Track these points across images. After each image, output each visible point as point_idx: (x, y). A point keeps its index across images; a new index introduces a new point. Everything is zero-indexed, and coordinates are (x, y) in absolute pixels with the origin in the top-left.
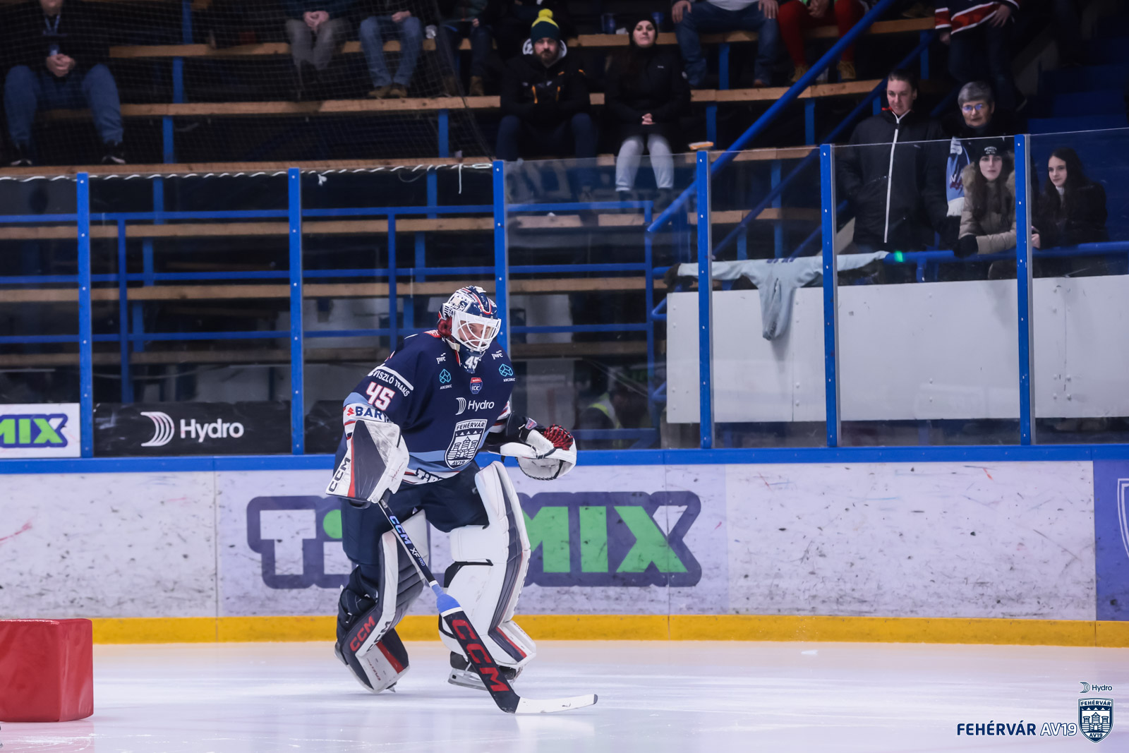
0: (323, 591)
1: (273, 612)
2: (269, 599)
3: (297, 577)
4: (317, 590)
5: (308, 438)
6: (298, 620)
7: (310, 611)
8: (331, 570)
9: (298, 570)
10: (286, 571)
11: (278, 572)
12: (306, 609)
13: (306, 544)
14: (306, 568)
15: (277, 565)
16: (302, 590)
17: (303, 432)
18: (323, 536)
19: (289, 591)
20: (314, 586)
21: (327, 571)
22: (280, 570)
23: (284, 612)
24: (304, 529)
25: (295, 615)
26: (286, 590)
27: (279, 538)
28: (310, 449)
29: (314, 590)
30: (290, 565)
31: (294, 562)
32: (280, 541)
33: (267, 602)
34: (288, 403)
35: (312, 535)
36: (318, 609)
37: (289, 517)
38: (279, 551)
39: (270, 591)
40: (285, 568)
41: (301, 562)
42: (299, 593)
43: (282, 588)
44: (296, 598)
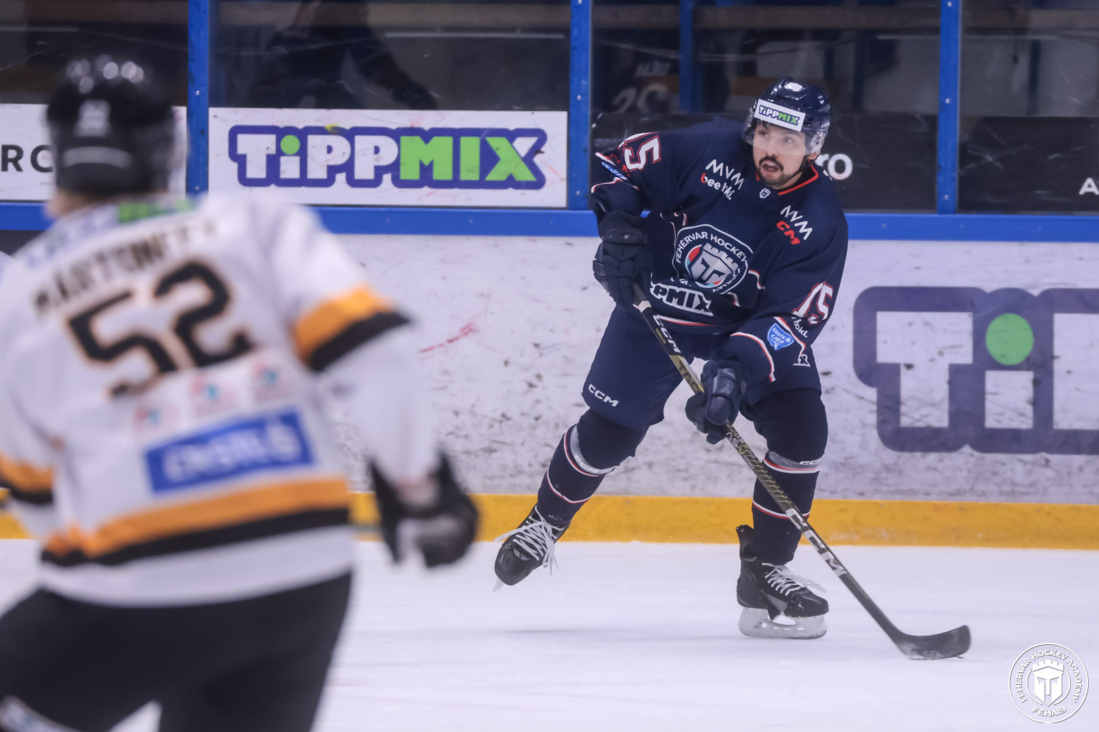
0: (983, 458)
1: (893, 493)
2: (887, 468)
3: (937, 432)
4: (972, 455)
5: (965, 183)
6: (936, 508)
7: (958, 493)
8: (998, 421)
9: (939, 418)
10: (919, 420)
11: (905, 422)
12: (954, 487)
13: (956, 372)
14: (954, 415)
15: (903, 409)
16: (945, 455)
17: (956, 174)
18: (985, 361)
19: (923, 457)
20: (967, 449)
21: (990, 423)
22: (911, 417)
23: (913, 492)
24: (952, 347)
25: (933, 499)
26: (918, 455)
27: (909, 362)
28: (967, 203)
29: (965, 457)
30: (925, 411)
31: (933, 405)
32: (909, 367)
33: (884, 475)
34: (932, 120)
35: (965, 357)
36: (972, 490)
37: (927, 324)
38: (908, 383)
39: (890, 456)
40: (917, 416)
41: (945, 406)
42: (941, 460)
43: (912, 450)
44: (935, 469)
